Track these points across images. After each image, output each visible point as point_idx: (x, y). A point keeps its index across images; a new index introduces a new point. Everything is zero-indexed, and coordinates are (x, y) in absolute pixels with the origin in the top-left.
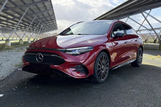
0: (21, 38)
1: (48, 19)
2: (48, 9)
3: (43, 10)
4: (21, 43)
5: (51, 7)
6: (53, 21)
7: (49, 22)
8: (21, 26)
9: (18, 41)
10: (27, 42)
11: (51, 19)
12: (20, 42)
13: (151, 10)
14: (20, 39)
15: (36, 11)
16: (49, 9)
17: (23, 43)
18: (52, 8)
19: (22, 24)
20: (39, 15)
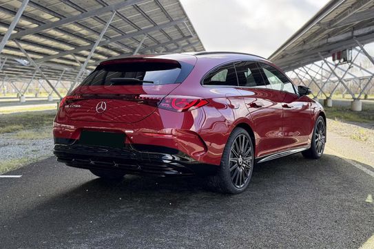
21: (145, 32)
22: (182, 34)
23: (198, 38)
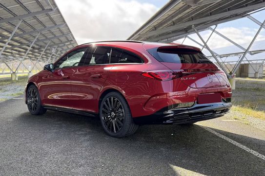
0: (14, 71)
1: (63, 39)
2: (57, 24)
3: (50, 26)
4: (13, 79)
5: (62, 20)
6: (72, 42)
7: (65, 45)
8: (19, 51)
9: (9, 76)
10: (27, 76)
11: (68, 41)
12: (12, 77)
13: (216, 26)
14: (12, 72)
15: (38, 27)
16: (60, 23)
17: (17, 79)
18: (64, 22)
19: (20, 48)
20: (45, 34)
21: (50, 39)
22: (67, 39)
23: (75, 41)
